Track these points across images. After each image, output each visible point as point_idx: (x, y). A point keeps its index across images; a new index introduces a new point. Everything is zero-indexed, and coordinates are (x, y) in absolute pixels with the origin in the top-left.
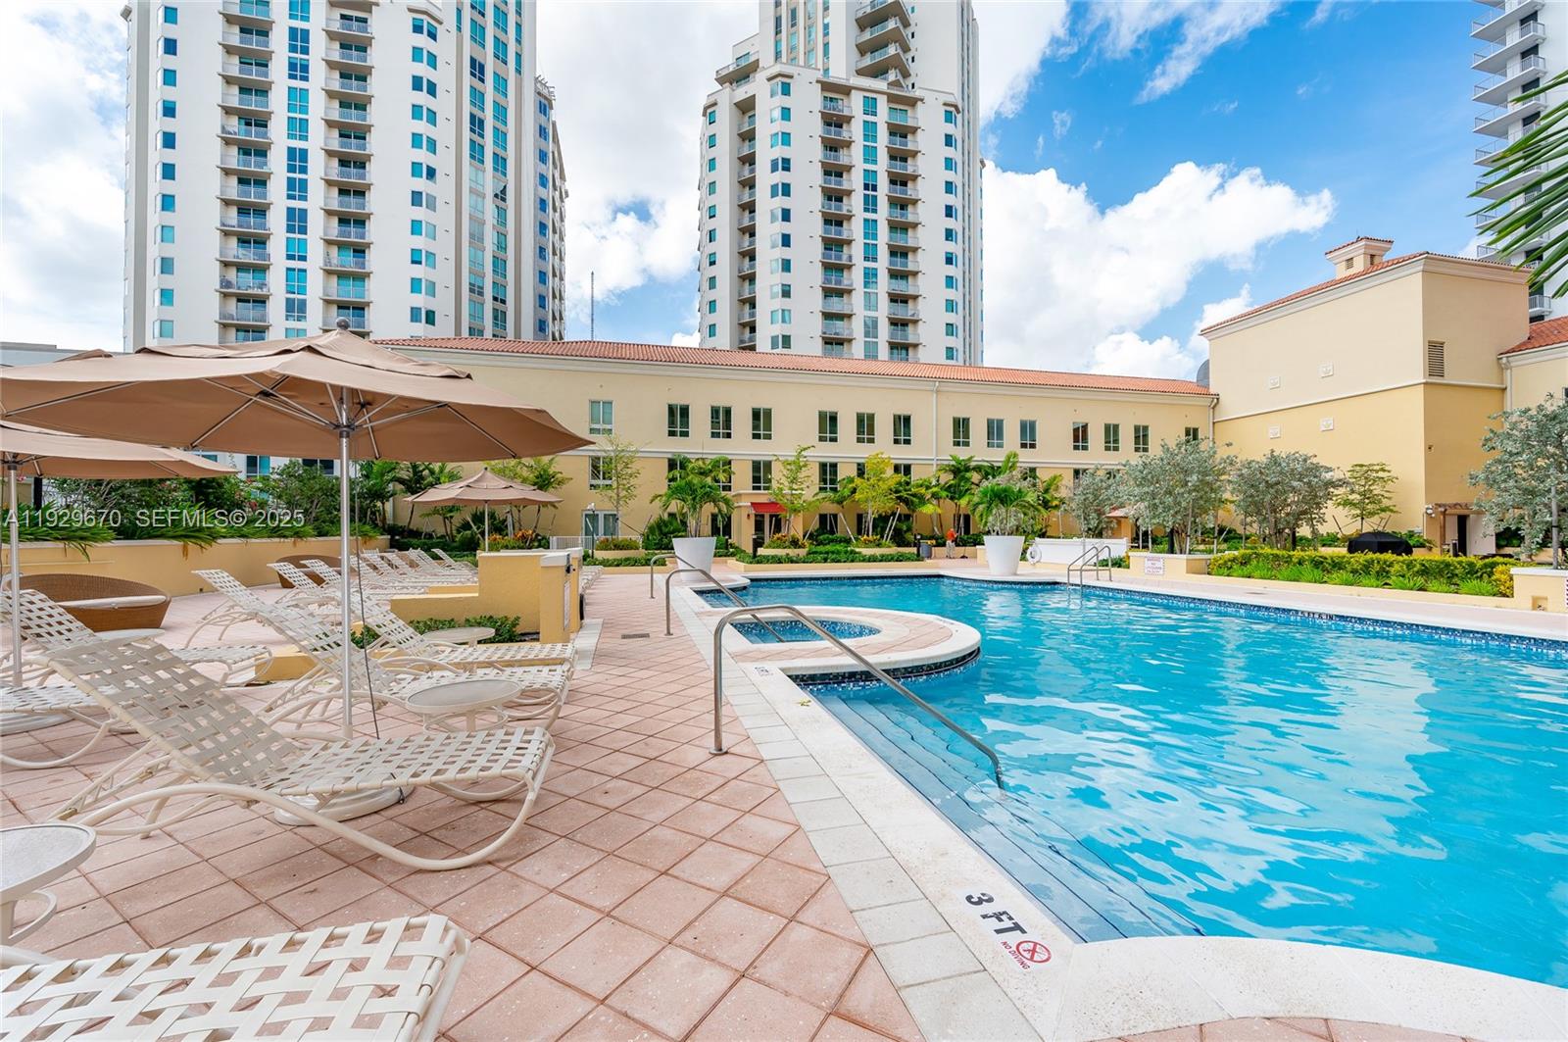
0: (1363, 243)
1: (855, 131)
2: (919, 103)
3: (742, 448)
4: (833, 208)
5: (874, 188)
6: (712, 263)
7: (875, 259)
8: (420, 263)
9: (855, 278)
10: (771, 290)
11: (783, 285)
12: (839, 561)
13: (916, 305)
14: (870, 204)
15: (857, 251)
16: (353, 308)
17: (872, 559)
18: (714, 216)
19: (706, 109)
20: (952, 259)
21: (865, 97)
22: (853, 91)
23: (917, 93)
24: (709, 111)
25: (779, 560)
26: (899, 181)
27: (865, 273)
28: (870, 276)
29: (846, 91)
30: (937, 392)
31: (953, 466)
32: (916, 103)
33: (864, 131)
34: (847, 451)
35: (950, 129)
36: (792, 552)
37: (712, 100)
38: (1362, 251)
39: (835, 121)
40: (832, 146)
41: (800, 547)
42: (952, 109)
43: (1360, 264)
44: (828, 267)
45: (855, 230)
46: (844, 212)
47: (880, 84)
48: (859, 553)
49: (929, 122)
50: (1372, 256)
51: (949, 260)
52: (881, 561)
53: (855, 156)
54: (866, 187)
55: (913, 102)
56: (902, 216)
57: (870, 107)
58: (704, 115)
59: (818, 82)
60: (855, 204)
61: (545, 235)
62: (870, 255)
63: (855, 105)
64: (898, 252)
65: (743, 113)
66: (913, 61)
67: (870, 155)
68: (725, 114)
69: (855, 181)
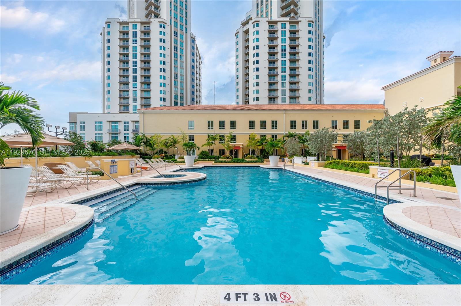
0: (440, 53)
1: (279, 34)
2: (300, 22)
4: (272, 58)
5: (285, 50)
6: (237, 78)
7: (285, 72)
8: (162, 86)
9: (279, 79)
10: (253, 84)
11: (256, 83)
13: (299, 85)
14: (284, 55)
15: (279, 70)
16: (147, 99)
18: (238, 65)
19: (236, 34)
20: (311, 69)
21: (282, 23)
22: (278, 22)
23: (299, 19)
24: (237, 35)
26: (293, 47)
27: (282, 77)
28: (284, 78)
29: (276, 22)
30: (285, 113)
32: (299, 22)
33: (282, 34)
35: (310, 29)
37: (237, 31)
38: (440, 56)
39: (272, 32)
40: (271, 40)
42: (311, 22)
43: (439, 61)
44: (270, 76)
45: (279, 64)
46: (276, 59)
47: (287, 19)
49: (303, 28)
50: (444, 58)
53: (279, 42)
54: (282, 51)
55: (297, 22)
56: (295, 57)
57: (284, 26)
58: (235, 36)
59: (267, 21)
60: (279, 56)
62: (284, 71)
63: (279, 26)
64: (292, 69)
65: (246, 34)
66: (299, 9)
67: (283, 41)
68: (241, 35)
69: (279, 49)
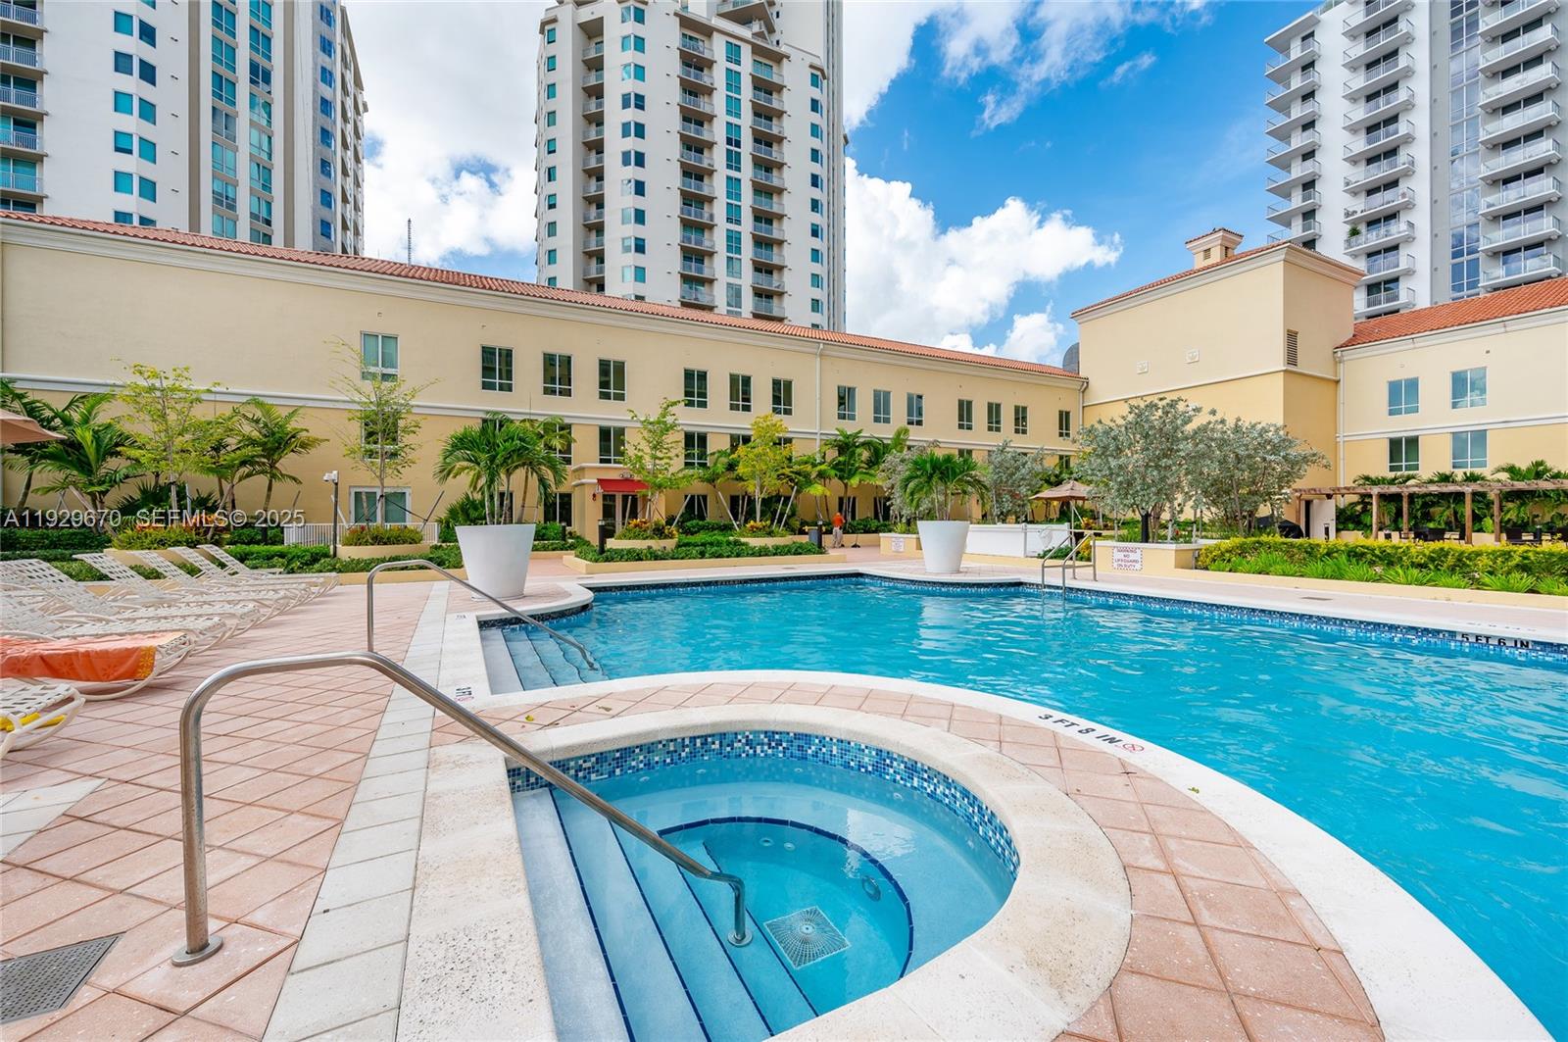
0: (1221, 233)
1: (718, 77)
2: (785, 60)
3: (585, 409)
4: (692, 159)
5: (738, 144)
6: (552, 206)
7: (738, 222)
8: (130, 152)
9: (718, 240)
10: (623, 243)
11: (636, 239)
12: (720, 556)
13: (781, 277)
14: (733, 161)
15: (719, 210)
16: (15, 203)
17: (763, 552)
18: (554, 151)
19: (543, 24)
20: (817, 231)
21: (727, 42)
22: (715, 33)
23: (783, 49)
24: (547, 28)
25: (636, 556)
26: (764, 140)
27: (728, 236)
28: (734, 241)
29: (708, 31)
31: (840, 441)
32: (782, 59)
33: (727, 79)
34: (718, 419)
35: (816, 93)
36: (656, 544)
37: (551, 15)
38: (1219, 242)
39: (694, 63)
40: (692, 90)
41: (666, 537)
42: (819, 73)
43: (1216, 255)
44: (687, 225)
45: (717, 186)
46: (705, 165)
47: (745, 32)
48: (746, 544)
49: (794, 77)
50: (1227, 248)
51: (815, 233)
52: (775, 554)
53: (718, 104)
54: (729, 141)
55: (779, 58)
56: (767, 179)
57: (734, 54)
58: (542, 32)
59: (676, 14)
60: (718, 157)
61: (329, 146)
62: (734, 216)
63: (717, 49)
64: (763, 218)
65: (590, 38)
66: (778, 16)
67: (733, 106)
68: (566, 33)
69: (717, 132)
